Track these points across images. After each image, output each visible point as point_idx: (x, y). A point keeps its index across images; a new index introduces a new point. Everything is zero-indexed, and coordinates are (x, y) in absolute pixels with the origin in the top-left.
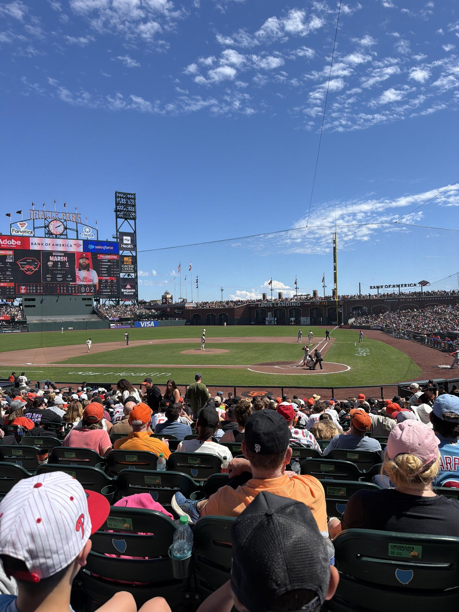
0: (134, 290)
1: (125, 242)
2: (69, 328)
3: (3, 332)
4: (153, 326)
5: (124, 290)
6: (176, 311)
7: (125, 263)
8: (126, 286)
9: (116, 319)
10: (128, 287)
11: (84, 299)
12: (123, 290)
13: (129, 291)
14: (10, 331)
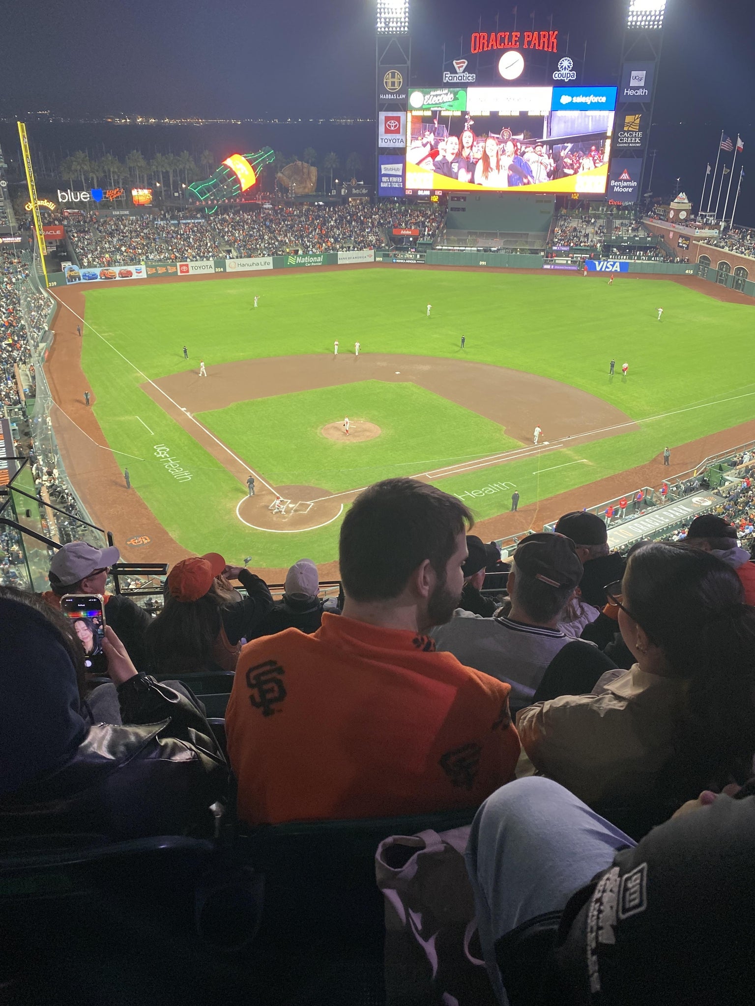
0: (635, 184)
1: (633, 83)
2: (481, 263)
3: (394, 261)
4: (619, 270)
5: (616, 183)
6: (680, 241)
7: (626, 129)
8: (621, 174)
9: (565, 249)
10: (625, 176)
11: (537, 201)
12: (613, 183)
13: (625, 184)
14: (402, 261)
